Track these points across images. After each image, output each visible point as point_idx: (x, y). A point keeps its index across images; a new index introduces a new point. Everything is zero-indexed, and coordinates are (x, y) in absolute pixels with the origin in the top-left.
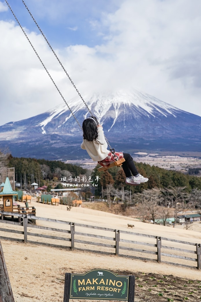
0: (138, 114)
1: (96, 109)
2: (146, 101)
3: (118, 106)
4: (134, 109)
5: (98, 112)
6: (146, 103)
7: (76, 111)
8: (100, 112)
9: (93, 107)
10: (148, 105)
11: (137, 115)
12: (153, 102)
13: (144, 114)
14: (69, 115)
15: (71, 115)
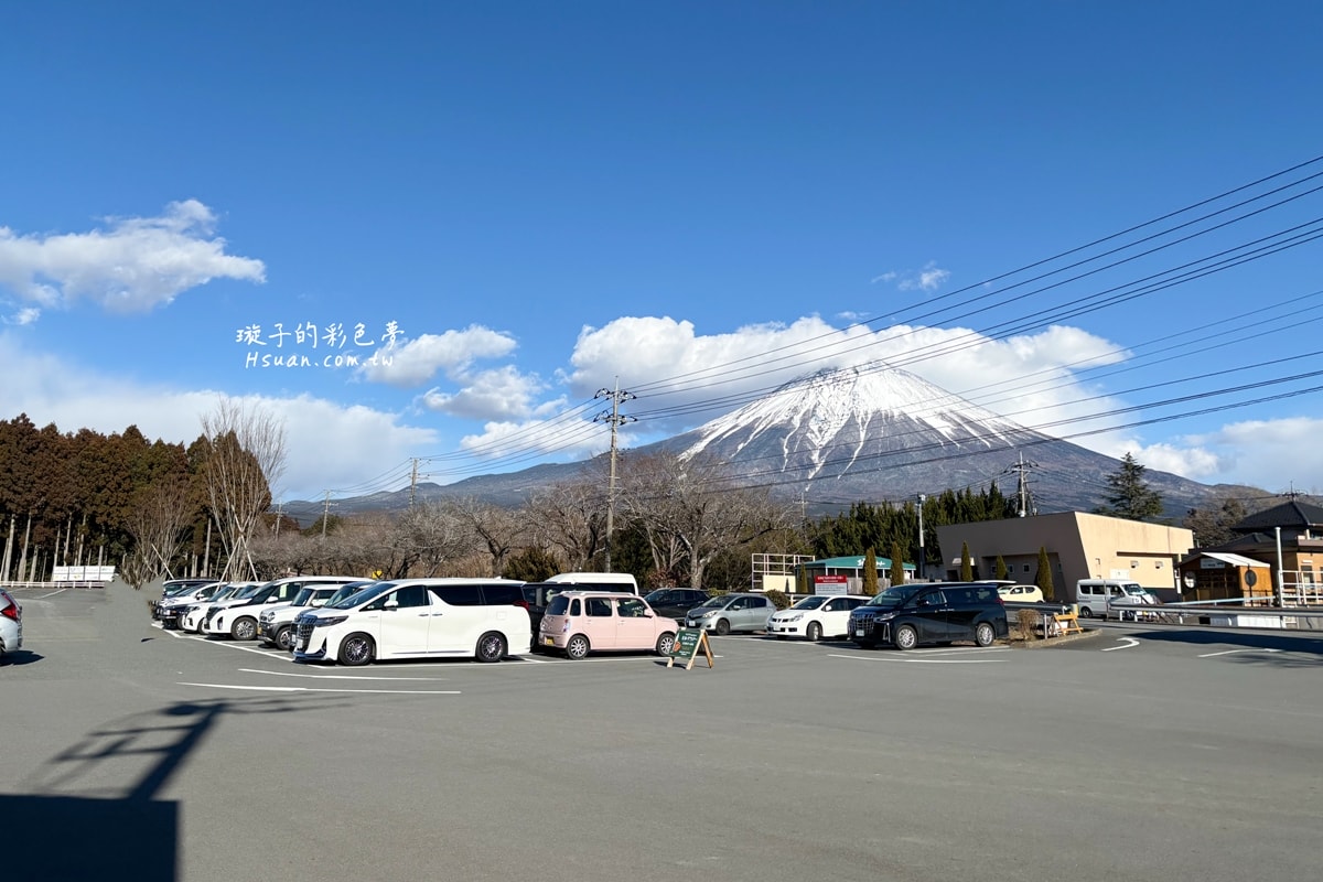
0: (916, 437)
1: (814, 426)
2: (939, 410)
3: (867, 418)
4: (907, 426)
5: (817, 433)
6: (939, 412)
7: (764, 428)
8: (823, 434)
9: (804, 421)
10: (942, 415)
11: (912, 442)
12: (956, 408)
13: (932, 440)
14: (748, 437)
15: (751, 437)
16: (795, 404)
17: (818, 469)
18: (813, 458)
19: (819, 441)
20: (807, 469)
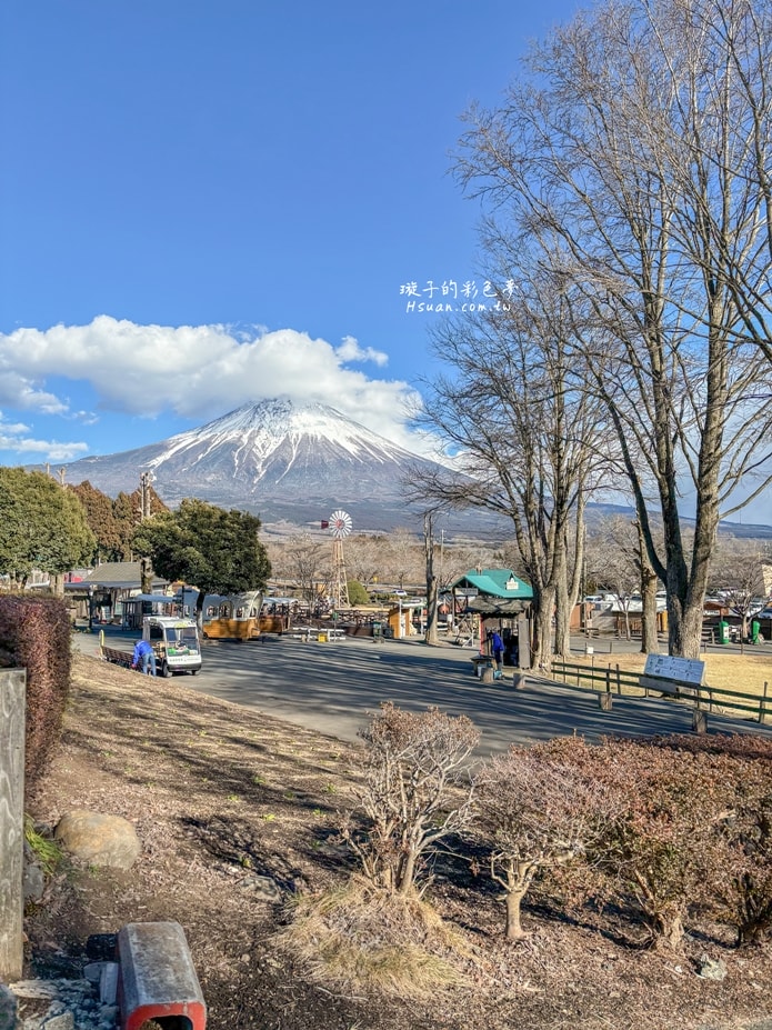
0: (334, 456)
1: (258, 443)
2: (349, 434)
3: (298, 439)
4: (327, 447)
5: (260, 448)
6: (349, 437)
7: (220, 443)
8: (265, 449)
9: (251, 439)
10: (351, 440)
11: (330, 458)
12: (362, 437)
13: (344, 457)
14: (206, 450)
15: (209, 449)
16: (244, 425)
17: (261, 475)
18: (257, 467)
19: (263, 455)
20: (253, 476)
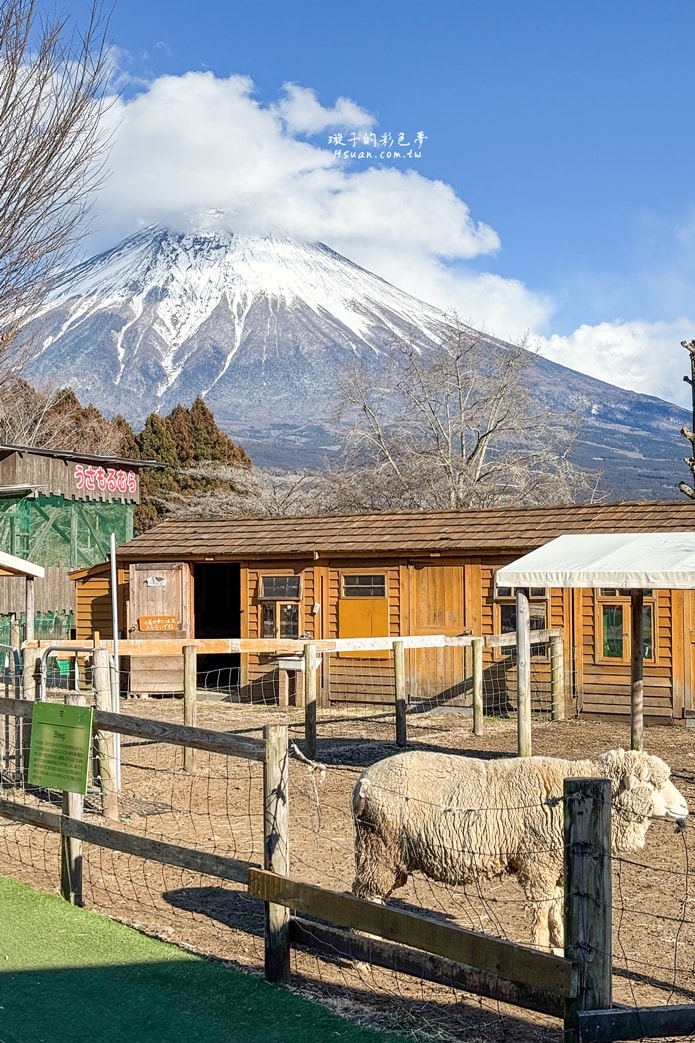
0: (318, 338)
1: (164, 311)
2: (350, 294)
3: (245, 304)
4: (304, 320)
5: (169, 323)
6: (349, 299)
7: (87, 313)
8: (178, 326)
9: (150, 304)
10: (354, 306)
11: (311, 343)
12: (377, 297)
13: (340, 341)
14: (59, 329)
15: (65, 327)
16: (135, 276)
17: (171, 380)
18: (163, 364)
19: (173, 338)
20: (154, 381)
